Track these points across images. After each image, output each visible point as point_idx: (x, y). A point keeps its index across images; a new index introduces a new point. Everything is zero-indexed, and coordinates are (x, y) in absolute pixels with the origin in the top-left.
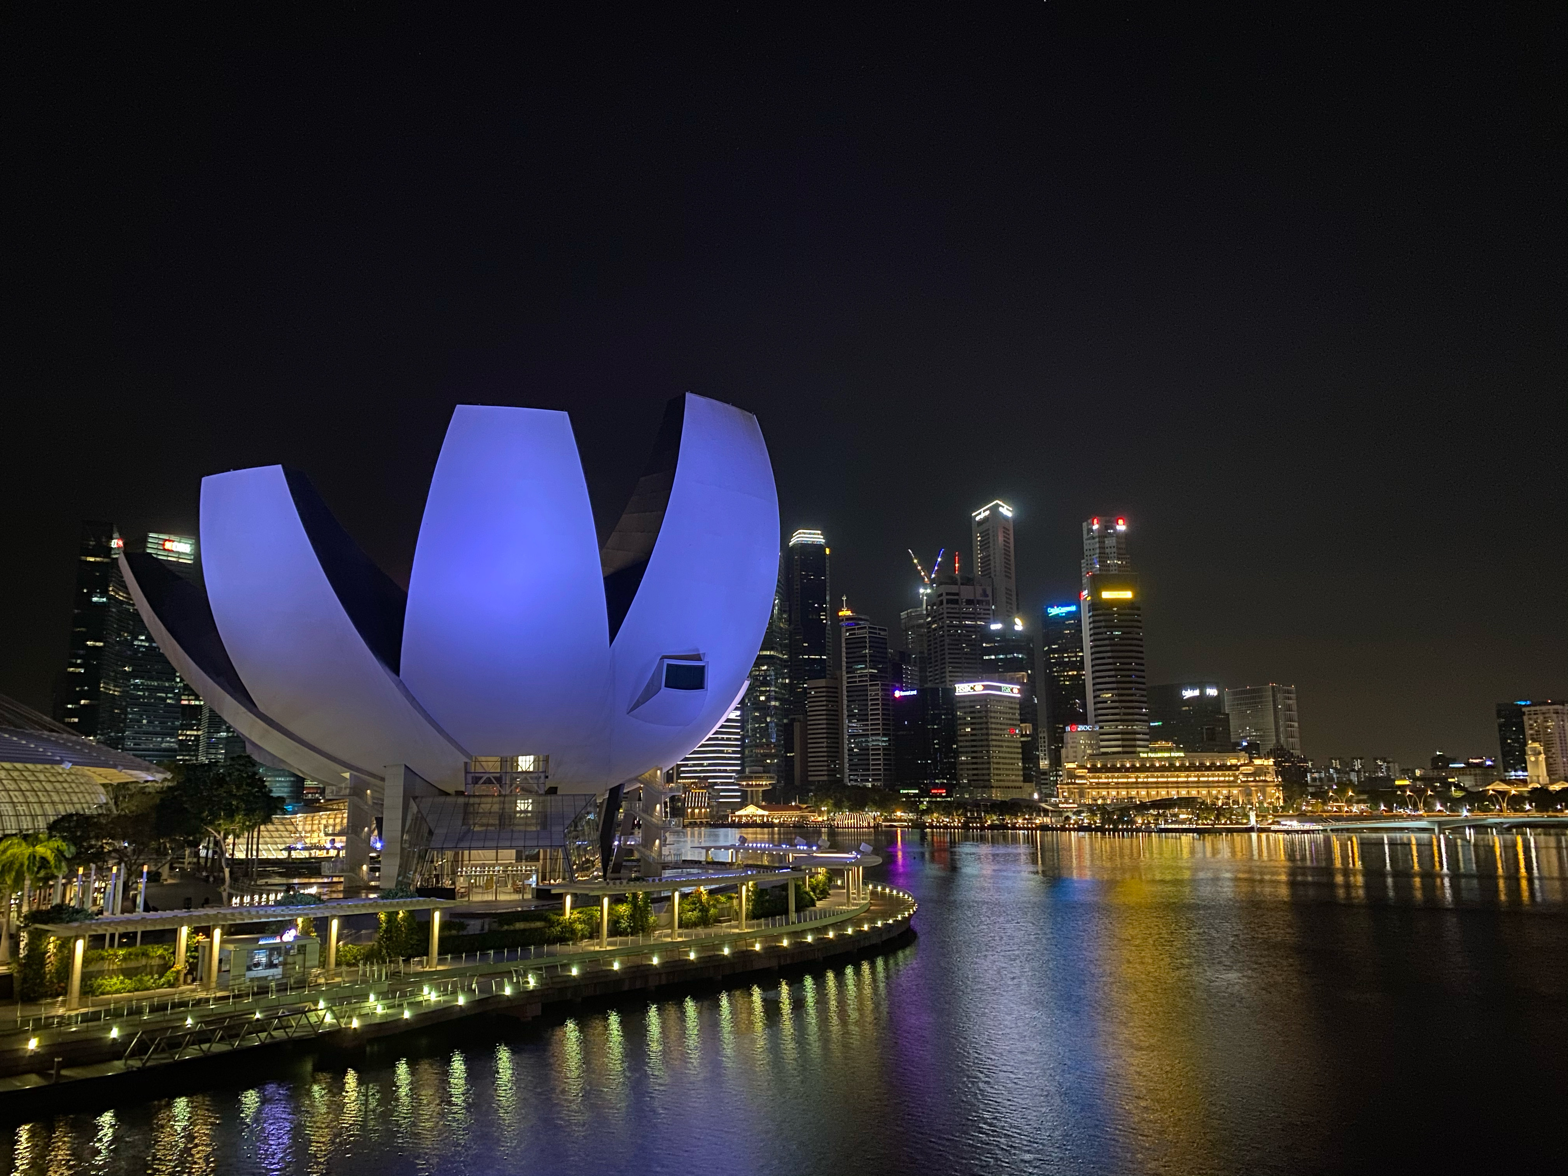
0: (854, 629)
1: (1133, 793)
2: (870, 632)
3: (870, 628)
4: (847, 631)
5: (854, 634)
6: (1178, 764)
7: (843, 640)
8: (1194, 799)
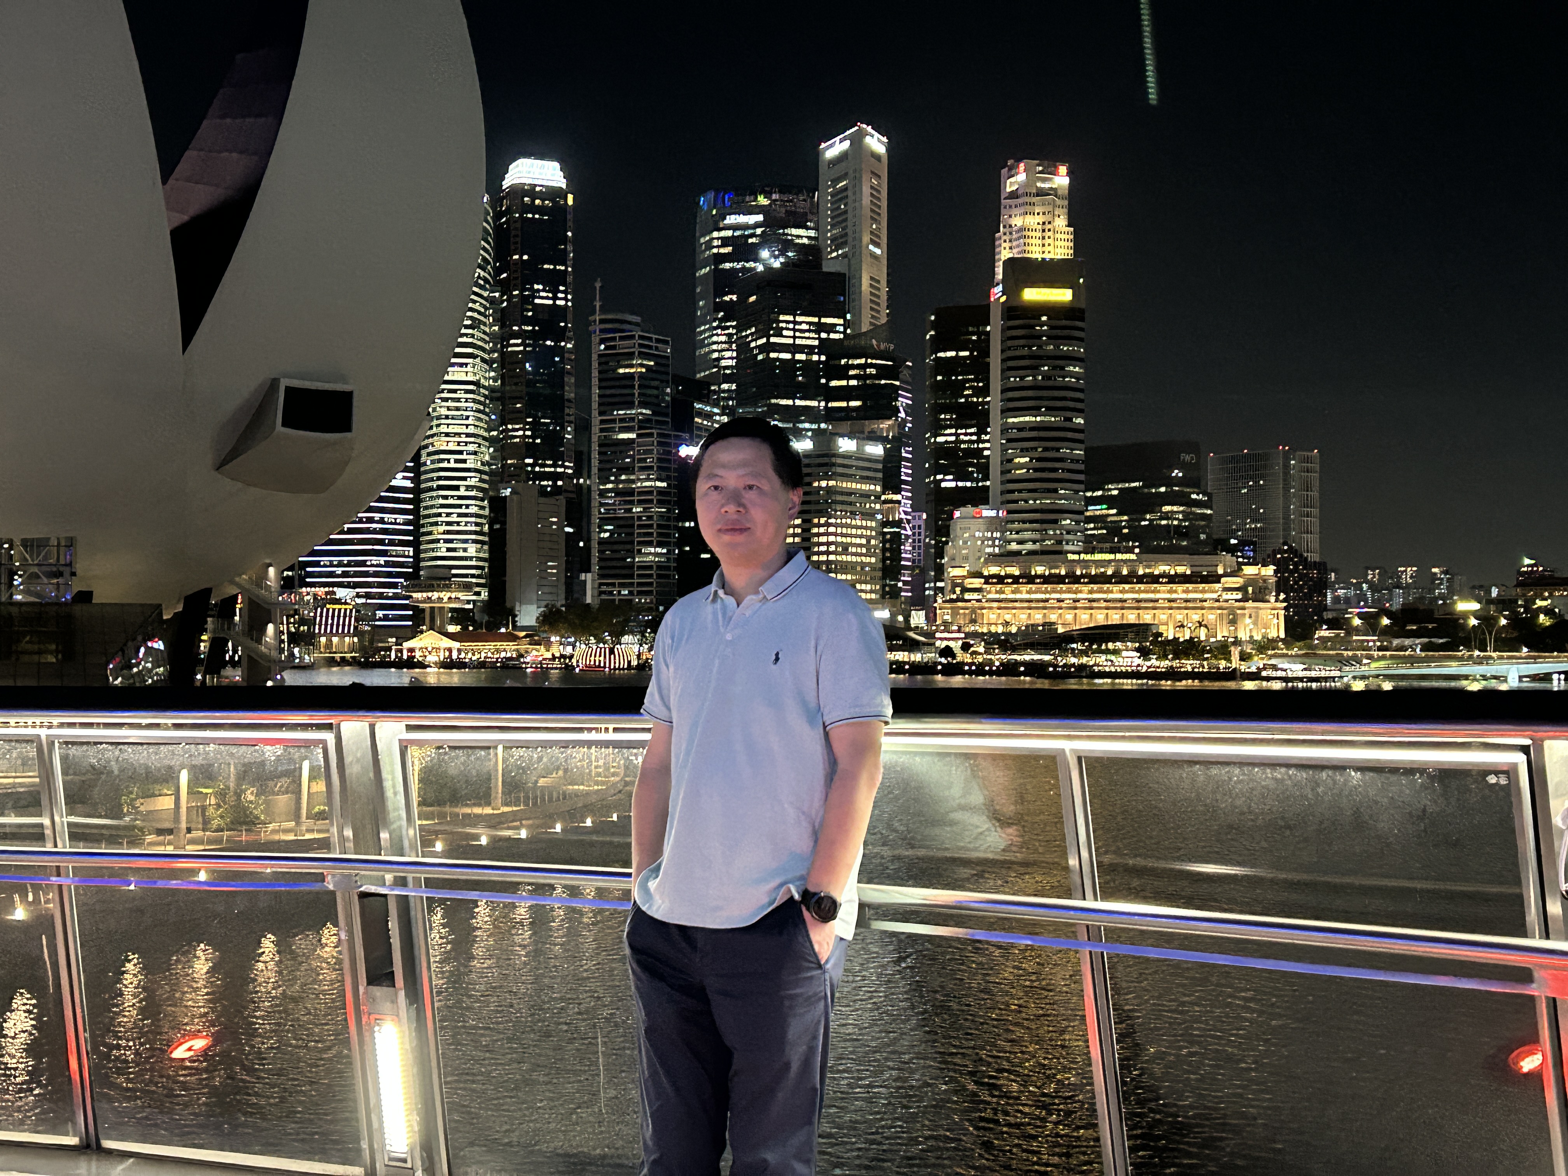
0: (614, 339)
1: (1053, 617)
2: (641, 345)
3: (641, 337)
4: (602, 341)
5: (614, 347)
6: (1125, 572)
7: (594, 357)
8: (1147, 627)
